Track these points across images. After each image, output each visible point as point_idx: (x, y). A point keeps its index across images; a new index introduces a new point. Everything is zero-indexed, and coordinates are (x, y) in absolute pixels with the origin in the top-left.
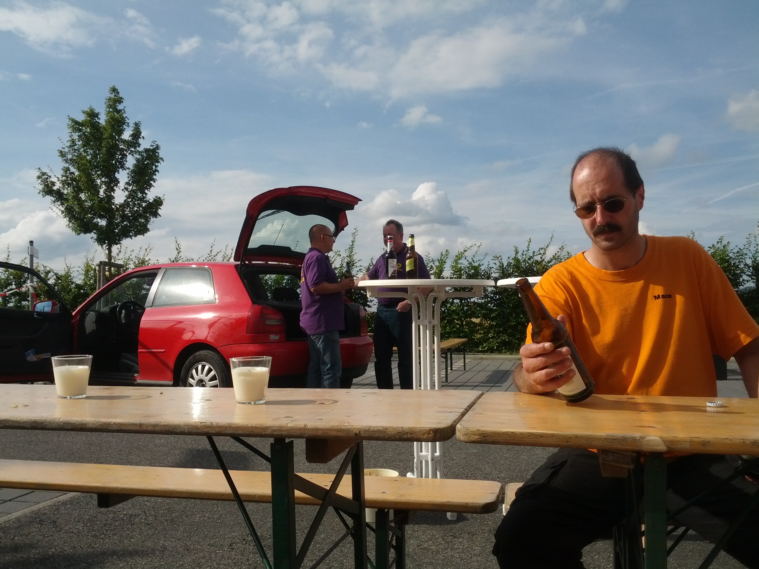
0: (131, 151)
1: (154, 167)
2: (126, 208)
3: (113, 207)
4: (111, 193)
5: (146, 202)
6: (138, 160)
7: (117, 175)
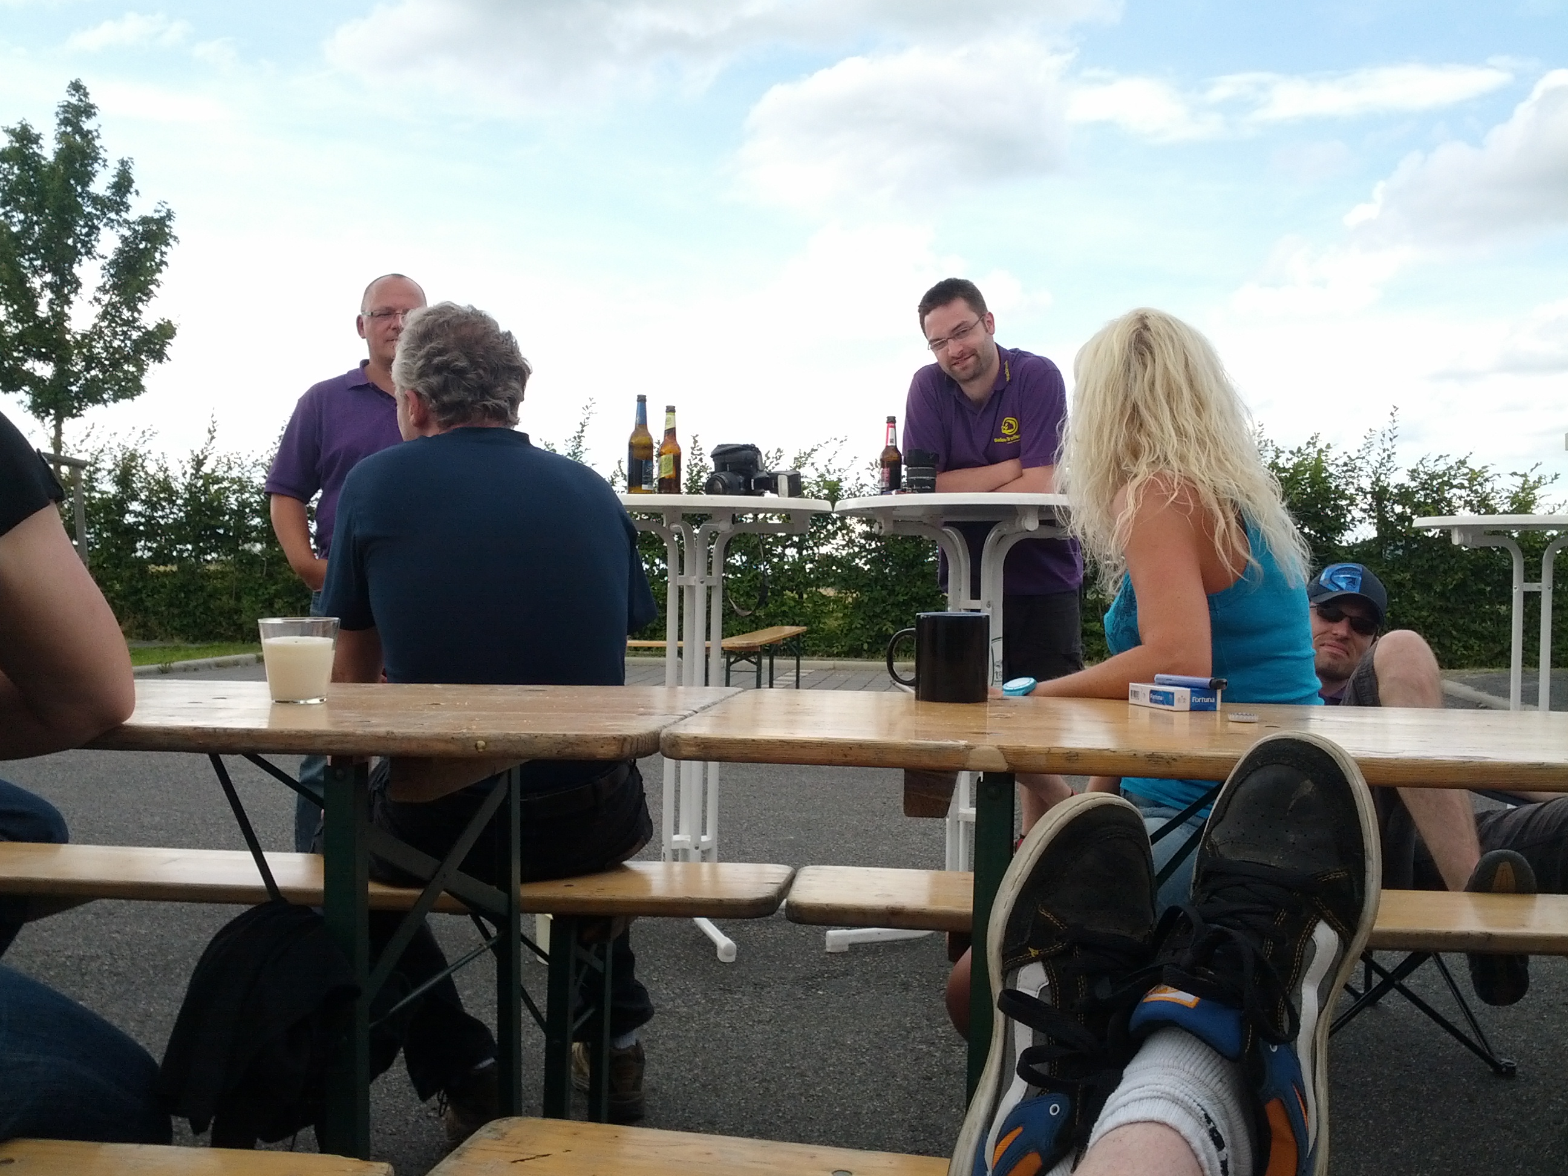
0: (109, 219)
1: (157, 255)
2: (95, 340)
3: (68, 337)
4: (62, 307)
5: (139, 328)
6: (124, 240)
7: (76, 269)
